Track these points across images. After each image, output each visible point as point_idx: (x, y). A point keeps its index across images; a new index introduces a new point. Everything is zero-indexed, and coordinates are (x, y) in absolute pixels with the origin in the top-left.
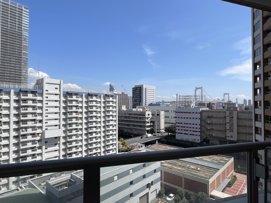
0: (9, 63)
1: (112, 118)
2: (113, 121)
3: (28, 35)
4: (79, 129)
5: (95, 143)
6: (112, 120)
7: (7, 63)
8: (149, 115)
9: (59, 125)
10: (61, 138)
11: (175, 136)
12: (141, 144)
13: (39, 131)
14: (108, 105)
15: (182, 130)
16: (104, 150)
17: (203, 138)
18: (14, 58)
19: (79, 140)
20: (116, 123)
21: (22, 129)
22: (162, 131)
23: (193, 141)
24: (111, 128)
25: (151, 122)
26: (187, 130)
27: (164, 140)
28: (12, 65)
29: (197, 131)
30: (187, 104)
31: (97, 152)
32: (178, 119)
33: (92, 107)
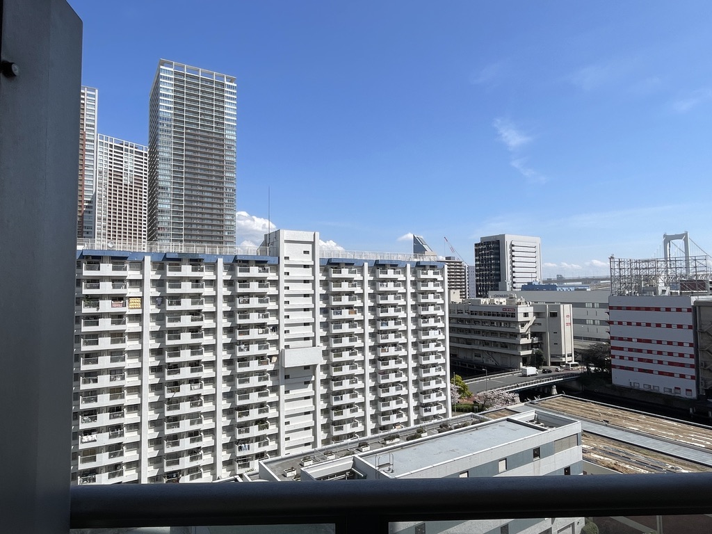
0: (200, 202)
1: (435, 322)
2: (438, 331)
3: (235, 138)
4: (357, 348)
5: (393, 384)
6: (434, 328)
7: (197, 202)
8: (526, 315)
9: (314, 339)
10: (318, 368)
11: (610, 375)
12: (510, 392)
13: (272, 350)
14: (423, 289)
15: (631, 359)
16: (415, 404)
17: (706, 386)
18: (210, 189)
19: (357, 376)
20: (445, 335)
21: (240, 345)
22: (567, 359)
23: (669, 394)
24: (432, 347)
25: (533, 335)
26: (650, 361)
27: (574, 385)
28: (206, 205)
29: (682, 365)
30: (644, 284)
31: (400, 409)
32: (615, 327)
33: (385, 294)
